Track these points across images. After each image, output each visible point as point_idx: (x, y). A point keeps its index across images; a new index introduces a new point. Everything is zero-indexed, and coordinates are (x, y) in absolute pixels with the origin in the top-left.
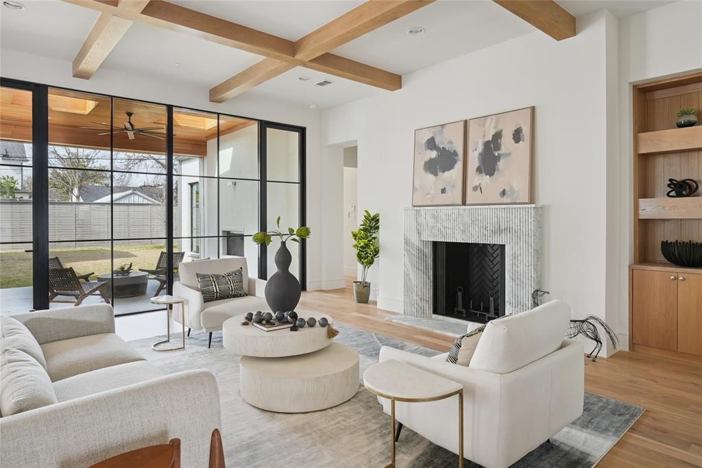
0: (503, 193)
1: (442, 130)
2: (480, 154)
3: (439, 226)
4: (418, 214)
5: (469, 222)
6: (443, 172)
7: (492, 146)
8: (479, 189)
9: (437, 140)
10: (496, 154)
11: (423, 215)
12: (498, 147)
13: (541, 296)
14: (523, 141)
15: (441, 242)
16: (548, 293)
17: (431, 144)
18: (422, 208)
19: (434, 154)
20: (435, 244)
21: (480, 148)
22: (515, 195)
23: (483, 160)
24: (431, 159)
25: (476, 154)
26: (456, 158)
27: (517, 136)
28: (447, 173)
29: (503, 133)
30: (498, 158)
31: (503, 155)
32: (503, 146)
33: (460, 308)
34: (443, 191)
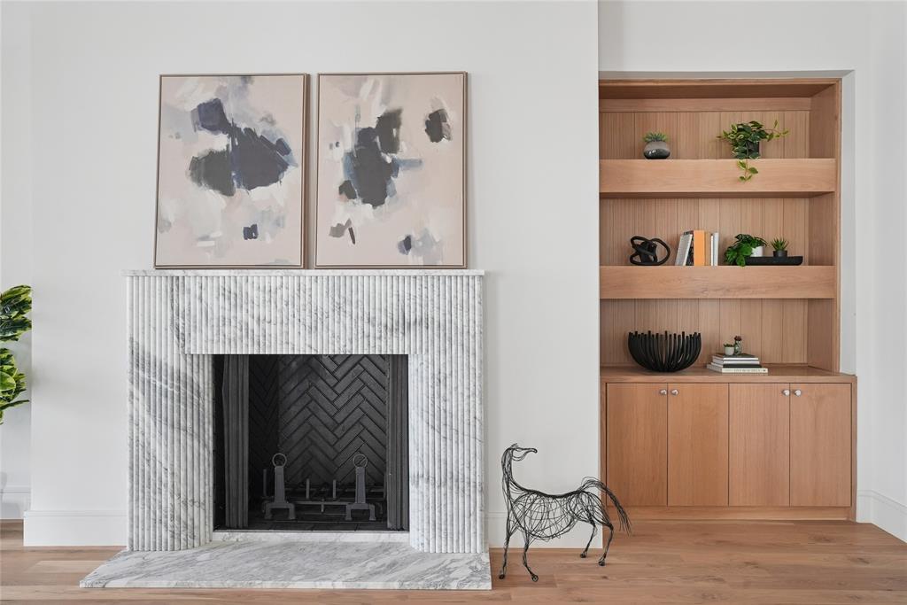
0: (407, 244)
1: (244, 88)
2: (350, 155)
3: (242, 315)
4: (176, 286)
5: (327, 306)
6: (250, 188)
7: (378, 140)
8: (347, 231)
9: (230, 110)
10: (389, 160)
11: (195, 289)
12: (392, 145)
13: (521, 458)
14: (449, 139)
15: (237, 356)
16: (536, 451)
17: (211, 116)
18: (190, 273)
19: (221, 142)
20: (219, 362)
21: (349, 143)
22: (434, 248)
23: (356, 169)
24: (211, 153)
25: (339, 154)
26: (284, 158)
27: (435, 126)
28: (259, 192)
29: (404, 117)
30: (393, 168)
31: (404, 162)
32: (403, 145)
33: (280, 500)
34: (250, 233)
